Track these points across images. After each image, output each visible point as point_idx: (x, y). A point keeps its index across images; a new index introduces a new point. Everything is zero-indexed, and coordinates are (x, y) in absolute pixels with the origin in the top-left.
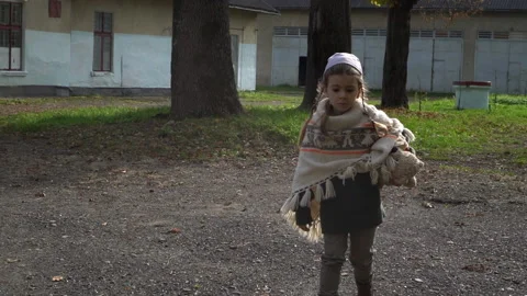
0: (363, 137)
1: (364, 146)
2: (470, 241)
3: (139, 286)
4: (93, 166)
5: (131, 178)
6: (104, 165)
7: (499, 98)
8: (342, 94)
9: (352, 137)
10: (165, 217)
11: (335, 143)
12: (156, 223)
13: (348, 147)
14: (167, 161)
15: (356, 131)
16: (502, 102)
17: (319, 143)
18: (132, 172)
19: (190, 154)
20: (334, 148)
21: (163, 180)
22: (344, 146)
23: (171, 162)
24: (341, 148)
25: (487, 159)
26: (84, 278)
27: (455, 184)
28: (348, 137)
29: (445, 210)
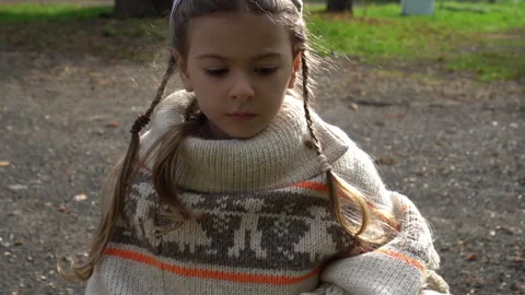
0: (302, 229)
1: (302, 260)
2: (386, 139)
3: (79, 171)
4: (37, 62)
5: (73, 76)
6: (48, 62)
7: (446, 4)
8: (240, 83)
9: (264, 225)
10: (106, 112)
11: (202, 239)
12: (97, 117)
13: (248, 259)
14: (109, 59)
15: (278, 203)
16: (449, 9)
17: (149, 229)
18: (75, 70)
19: (132, 54)
20: (199, 255)
21: (104, 78)
22: (233, 252)
23: (113, 61)
24: (223, 259)
25: (420, 65)
26: (28, 164)
27: (384, 88)
28: (250, 222)
29: (369, 112)
